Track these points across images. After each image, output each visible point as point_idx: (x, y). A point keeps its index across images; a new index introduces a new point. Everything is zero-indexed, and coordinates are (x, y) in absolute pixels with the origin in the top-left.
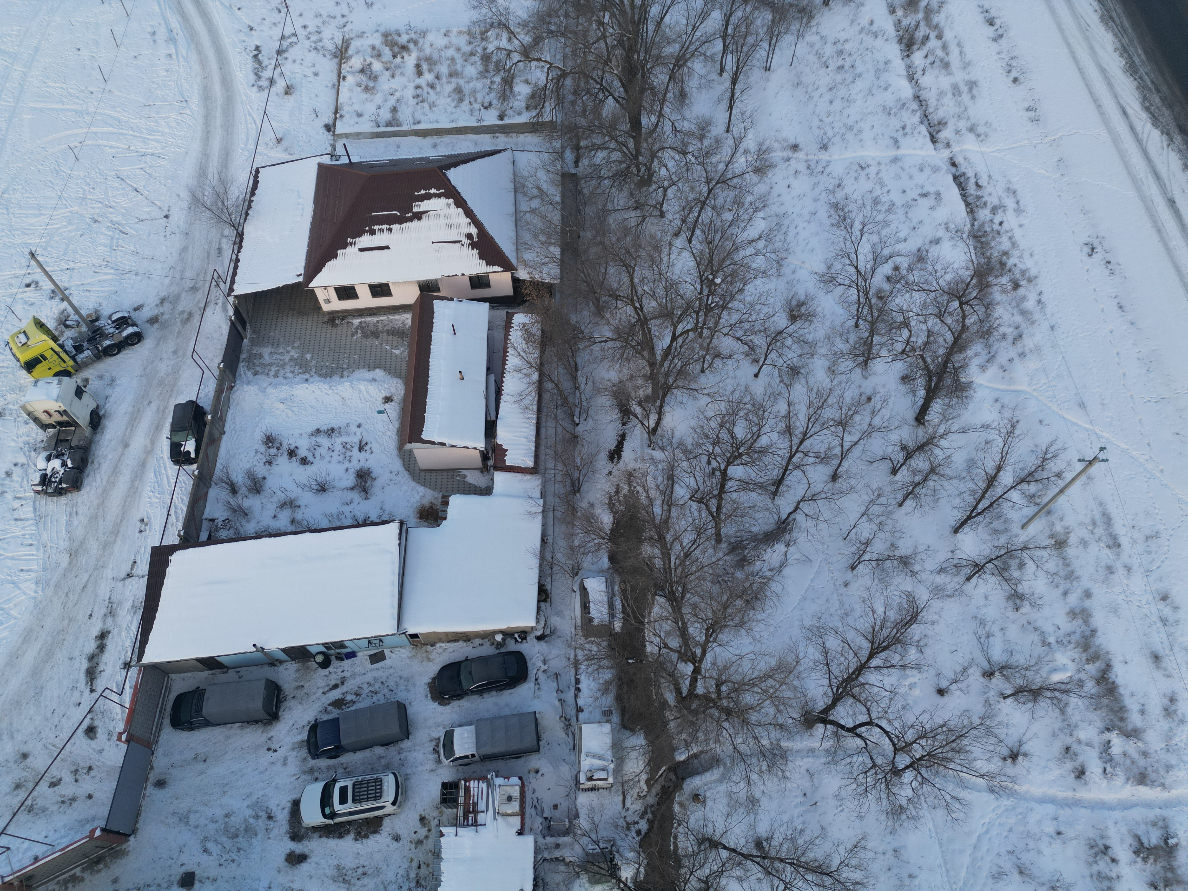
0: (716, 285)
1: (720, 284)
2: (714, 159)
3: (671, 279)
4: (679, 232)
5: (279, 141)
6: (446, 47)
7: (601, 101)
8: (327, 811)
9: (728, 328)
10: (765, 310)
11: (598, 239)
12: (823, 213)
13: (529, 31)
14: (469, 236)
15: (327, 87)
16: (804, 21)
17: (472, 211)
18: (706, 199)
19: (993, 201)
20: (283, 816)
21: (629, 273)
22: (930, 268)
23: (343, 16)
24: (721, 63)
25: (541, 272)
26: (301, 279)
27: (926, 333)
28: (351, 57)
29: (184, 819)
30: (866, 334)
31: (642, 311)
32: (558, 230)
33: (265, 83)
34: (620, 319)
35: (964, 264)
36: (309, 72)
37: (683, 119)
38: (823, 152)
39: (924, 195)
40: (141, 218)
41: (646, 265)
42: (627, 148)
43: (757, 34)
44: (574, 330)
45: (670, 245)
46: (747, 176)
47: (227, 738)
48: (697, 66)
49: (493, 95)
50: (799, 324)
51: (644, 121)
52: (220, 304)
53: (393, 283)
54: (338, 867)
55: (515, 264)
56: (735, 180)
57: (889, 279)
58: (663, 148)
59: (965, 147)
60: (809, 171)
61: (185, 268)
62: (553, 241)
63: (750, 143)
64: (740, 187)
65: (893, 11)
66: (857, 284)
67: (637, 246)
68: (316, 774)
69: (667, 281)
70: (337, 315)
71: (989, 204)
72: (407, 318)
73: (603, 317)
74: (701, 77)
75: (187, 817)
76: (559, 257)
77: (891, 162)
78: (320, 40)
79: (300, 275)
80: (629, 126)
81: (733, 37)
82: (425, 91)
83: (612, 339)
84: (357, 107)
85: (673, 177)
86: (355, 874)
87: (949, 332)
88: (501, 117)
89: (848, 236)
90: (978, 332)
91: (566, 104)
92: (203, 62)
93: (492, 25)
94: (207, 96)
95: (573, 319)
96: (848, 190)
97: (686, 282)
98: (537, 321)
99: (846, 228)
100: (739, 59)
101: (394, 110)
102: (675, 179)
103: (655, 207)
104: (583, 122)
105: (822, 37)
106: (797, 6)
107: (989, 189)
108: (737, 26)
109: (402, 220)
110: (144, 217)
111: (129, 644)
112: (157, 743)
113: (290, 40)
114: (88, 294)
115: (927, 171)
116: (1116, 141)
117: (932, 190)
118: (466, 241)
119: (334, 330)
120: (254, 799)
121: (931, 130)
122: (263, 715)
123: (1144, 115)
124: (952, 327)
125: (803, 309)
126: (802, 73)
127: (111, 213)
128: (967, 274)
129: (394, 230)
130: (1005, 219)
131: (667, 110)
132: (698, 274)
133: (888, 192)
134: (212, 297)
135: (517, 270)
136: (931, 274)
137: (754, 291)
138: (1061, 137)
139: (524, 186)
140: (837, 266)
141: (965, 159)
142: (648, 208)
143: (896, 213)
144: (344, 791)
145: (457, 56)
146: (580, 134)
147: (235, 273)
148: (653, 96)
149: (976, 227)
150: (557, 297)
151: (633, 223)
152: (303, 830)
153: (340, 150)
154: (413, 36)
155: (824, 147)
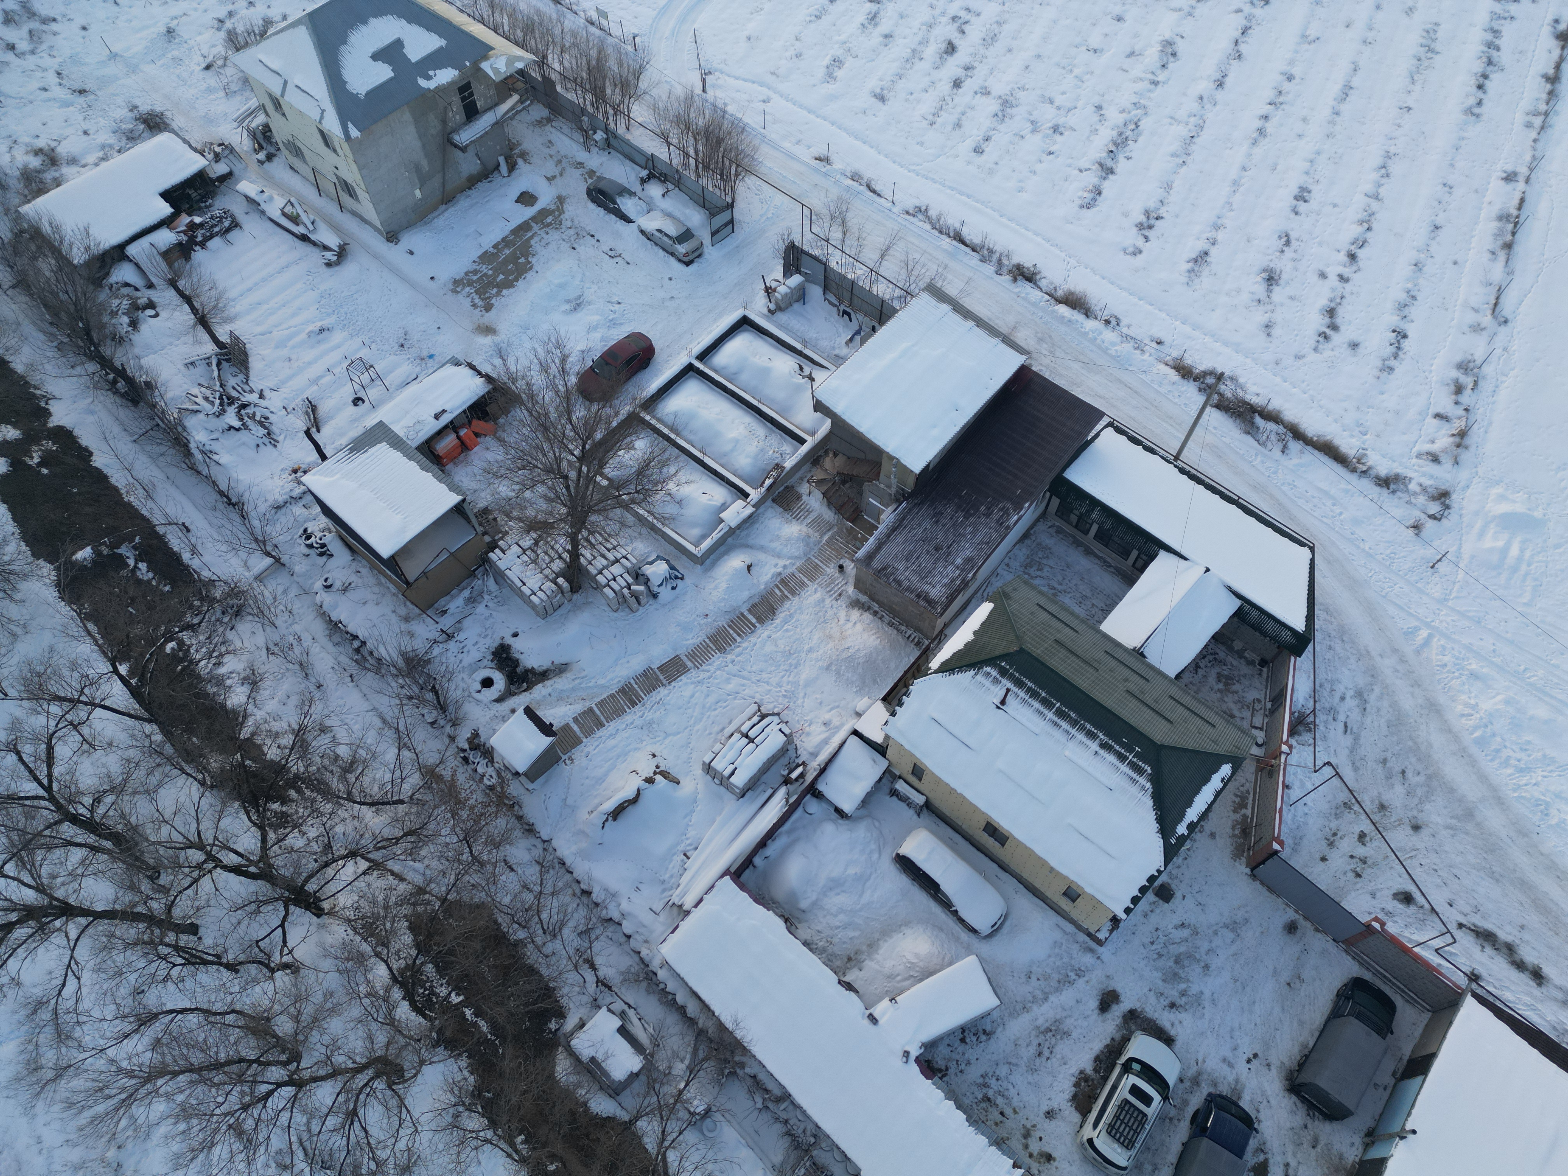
8: (1136, 1067)
20: (1165, 1019)
29: (1234, 927)
47: (1301, 1023)
54: (1067, 1034)
68: (1187, 1084)
75: (1233, 930)
86: (1047, 1044)
111: (1507, 996)
112: (1346, 951)
120: (1206, 1004)
122: (1305, 1078)
144: (1147, 1100)
152: (1133, 1027)
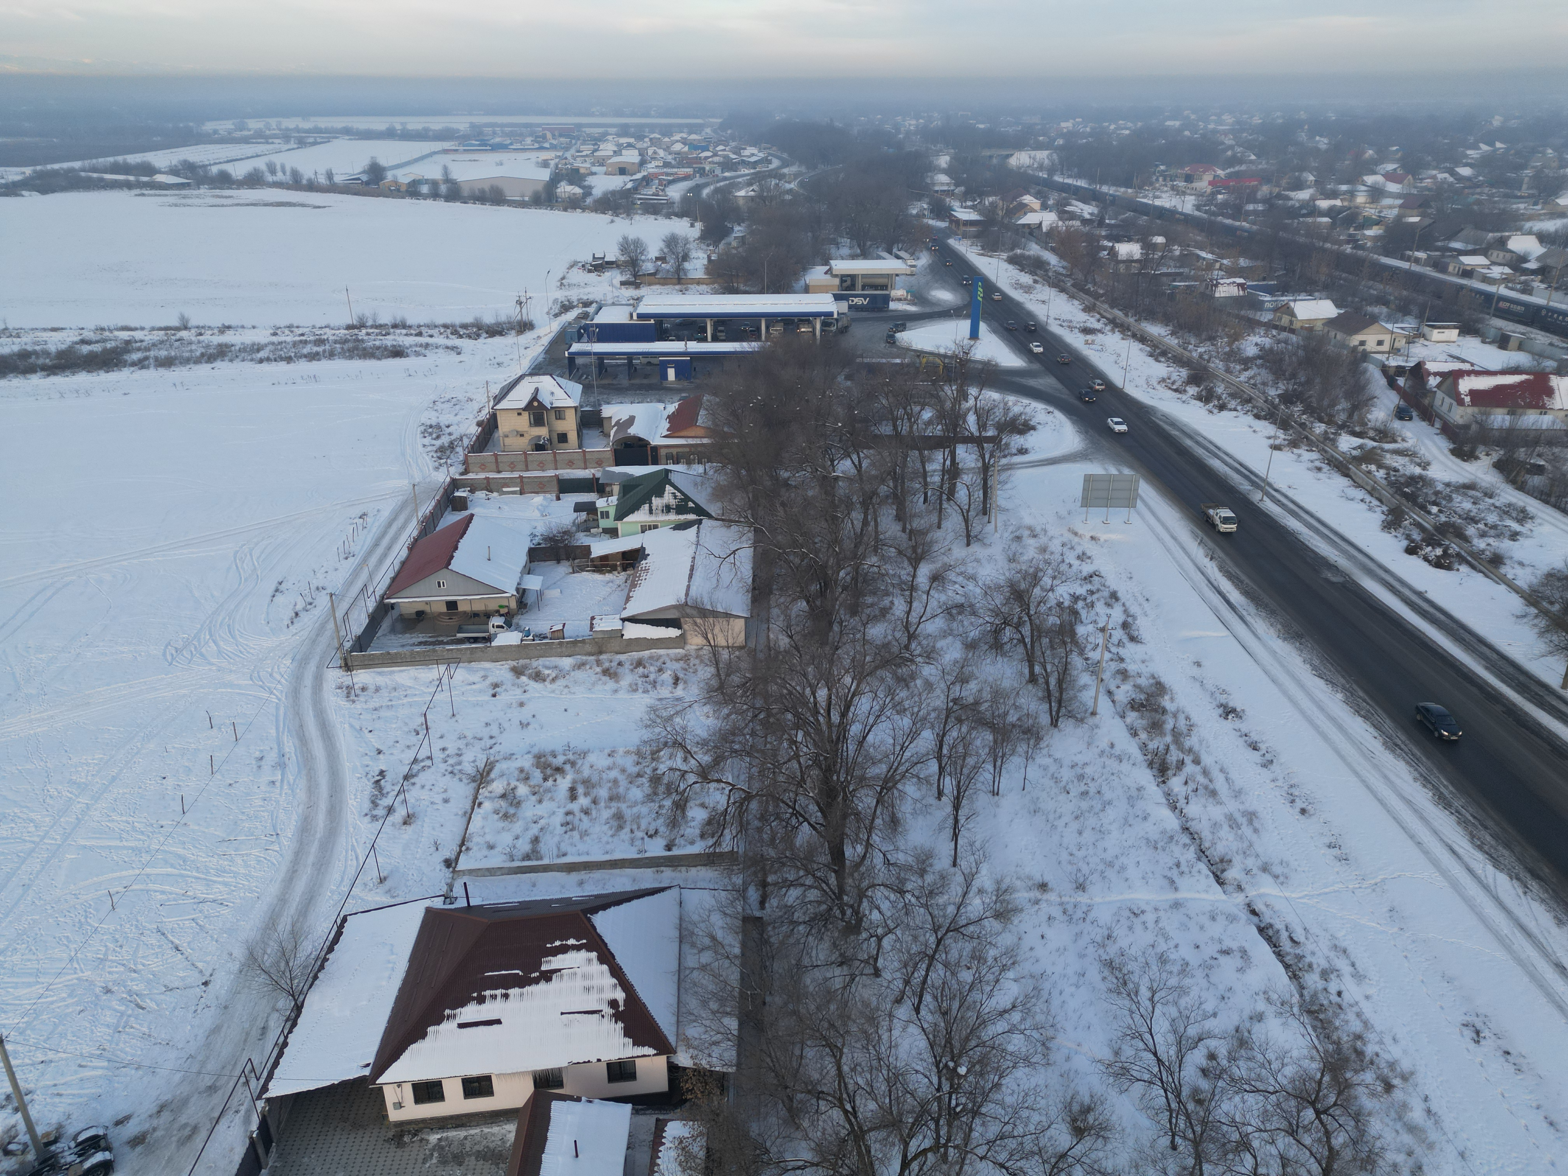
0: (960, 1076)
1: (965, 1076)
2: (941, 900)
3: (896, 1067)
4: (902, 998)
5: (382, 880)
6: (609, 768)
7: (793, 827)
9: (986, 1147)
10: (1036, 1118)
11: (791, 1006)
12: (1094, 974)
13: (708, 751)
14: (613, 1003)
15: (456, 815)
16: (1032, 742)
17: (621, 968)
18: (935, 952)
19: (1319, 962)
21: (835, 1057)
22: (1260, 1057)
23: (491, 737)
24: (939, 785)
25: (710, 1055)
26: (367, 1072)
27: (1279, 1161)
28: (493, 781)
30: (1191, 1162)
31: (856, 1117)
32: (736, 994)
33: (380, 812)
34: (824, 1129)
35: (1305, 1052)
36: (438, 799)
37: (897, 849)
38: (1080, 893)
39: (1226, 952)
40: (171, 986)
41: (859, 1045)
42: (827, 884)
43: (978, 755)
44: (756, 1148)
45: (891, 1016)
46: (986, 922)
48: (910, 788)
49: (661, 821)
50: (1088, 1142)
51: (848, 852)
52: (242, 1113)
53: (498, 1075)
55: (673, 1044)
56: (971, 928)
57: (1204, 1072)
58: (874, 886)
59: (1262, 891)
60: (1066, 918)
61: (208, 1058)
62: (728, 1010)
63: (985, 879)
64: (979, 937)
65: (1135, 734)
66: (1161, 1080)
67: (845, 1017)
69: (889, 1070)
70: (406, 1128)
71: (1315, 966)
72: (509, 1131)
73: (798, 1127)
74: (916, 801)
76: (736, 1033)
77: (1171, 907)
78: (460, 763)
79: (368, 1065)
80: (829, 857)
81: (949, 758)
82: (577, 818)
83: (813, 1165)
84: (489, 838)
85: (889, 922)
87: (1312, 1160)
88: (669, 848)
89: (1134, 1007)
90: (1355, 1159)
91: (750, 831)
92: (312, 789)
93: (666, 744)
94: (305, 827)
95: (755, 1129)
96: (1123, 943)
97: (917, 1072)
98: (701, 1134)
99: (1129, 995)
100: (959, 782)
101: (536, 840)
102: (892, 925)
103: (866, 962)
104: (772, 853)
105: (1055, 760)
106: (1020, 726)
107: (1308, 947)
108: (953, 747)
109: (523, 982)
110: (176, 984)
113: (422, 764)
114: (57, 1100)
115: (1221, 919)
116: (1455, 885)
117: (1234, 945)
118: (608, 1011)
119: (399, 1152)
121: (1213, 868)
123: (1479, 856)
124: (1314, 1151)
125: (1091, 1119)
126: (1038, 798)
127: (132, 980)
128: (1314, 1067)
129: (511, 997)
130: (1343, 988)
131: (876, 839)
132: (931, 1060)
133: (1176, 946)
134: (234, 1102)
135: (675, 1052)
136: (1262, 1066)
137: (1015, 1088)
138: (1383, 880)
139: (692, 933)
140: (1128, 1052)
141: (1267, 906)
142: (857, 963)
143: (1193, 976)
145: (621, 778)
146: (768, 867)
147: (276, 1064)
148: (858, 822)
149: (1307, 998)
150: (731, 1095)
151: (838, 983)
153: (458, 891)
154: (571, 757)
155: (1081, 887)
